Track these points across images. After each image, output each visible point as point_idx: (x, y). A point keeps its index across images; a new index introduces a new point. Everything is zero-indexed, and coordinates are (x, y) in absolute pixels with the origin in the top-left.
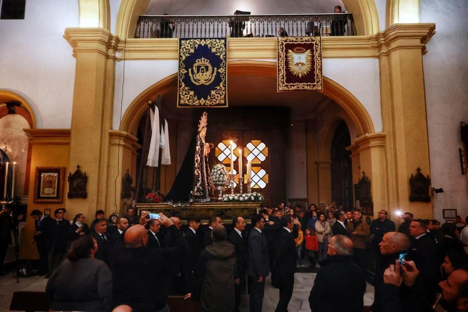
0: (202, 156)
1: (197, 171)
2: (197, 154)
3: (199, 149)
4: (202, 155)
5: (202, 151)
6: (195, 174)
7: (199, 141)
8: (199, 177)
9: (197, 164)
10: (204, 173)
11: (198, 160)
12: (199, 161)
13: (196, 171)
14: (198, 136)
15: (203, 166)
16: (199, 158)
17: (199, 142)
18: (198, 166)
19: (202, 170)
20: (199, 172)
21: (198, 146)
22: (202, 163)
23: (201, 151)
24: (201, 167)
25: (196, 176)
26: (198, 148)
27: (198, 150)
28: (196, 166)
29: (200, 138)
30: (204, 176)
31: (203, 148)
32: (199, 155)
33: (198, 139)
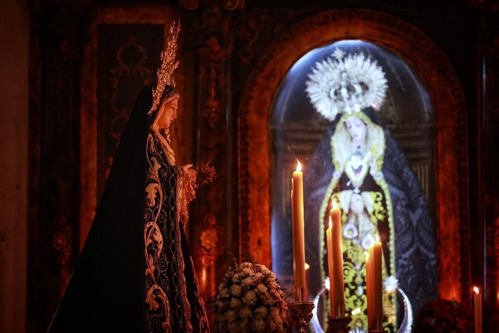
0: (169, 227)
1: (156, 292)
2: (151, 220)
3: (158, 194)
4: (168, 222)
5: (171, 201)
6: (148, 305)
7: (154, 159)
8: (163, 319)
9: (151, 261)
10: (179, 301)
11: (156, 242)
12: (161, 247)
13: (151, 291)
14: (150, 135)
15: (176, 268)
16: (159, 237)
17: (158, 166)
18: (156, 272)
19: (172, 288)
20: (164, 296)
21: (154, 181)
22: (170, 259)
23: (165, 202)
24: (169, 273)
25: (153, 311)
26: (152, 190)
27: (154, 203)
28: (151, 269)
29: (159, 146)
30: (181, 312)
31: (175, 190)
32: (158, 223)
33: (151, 155)
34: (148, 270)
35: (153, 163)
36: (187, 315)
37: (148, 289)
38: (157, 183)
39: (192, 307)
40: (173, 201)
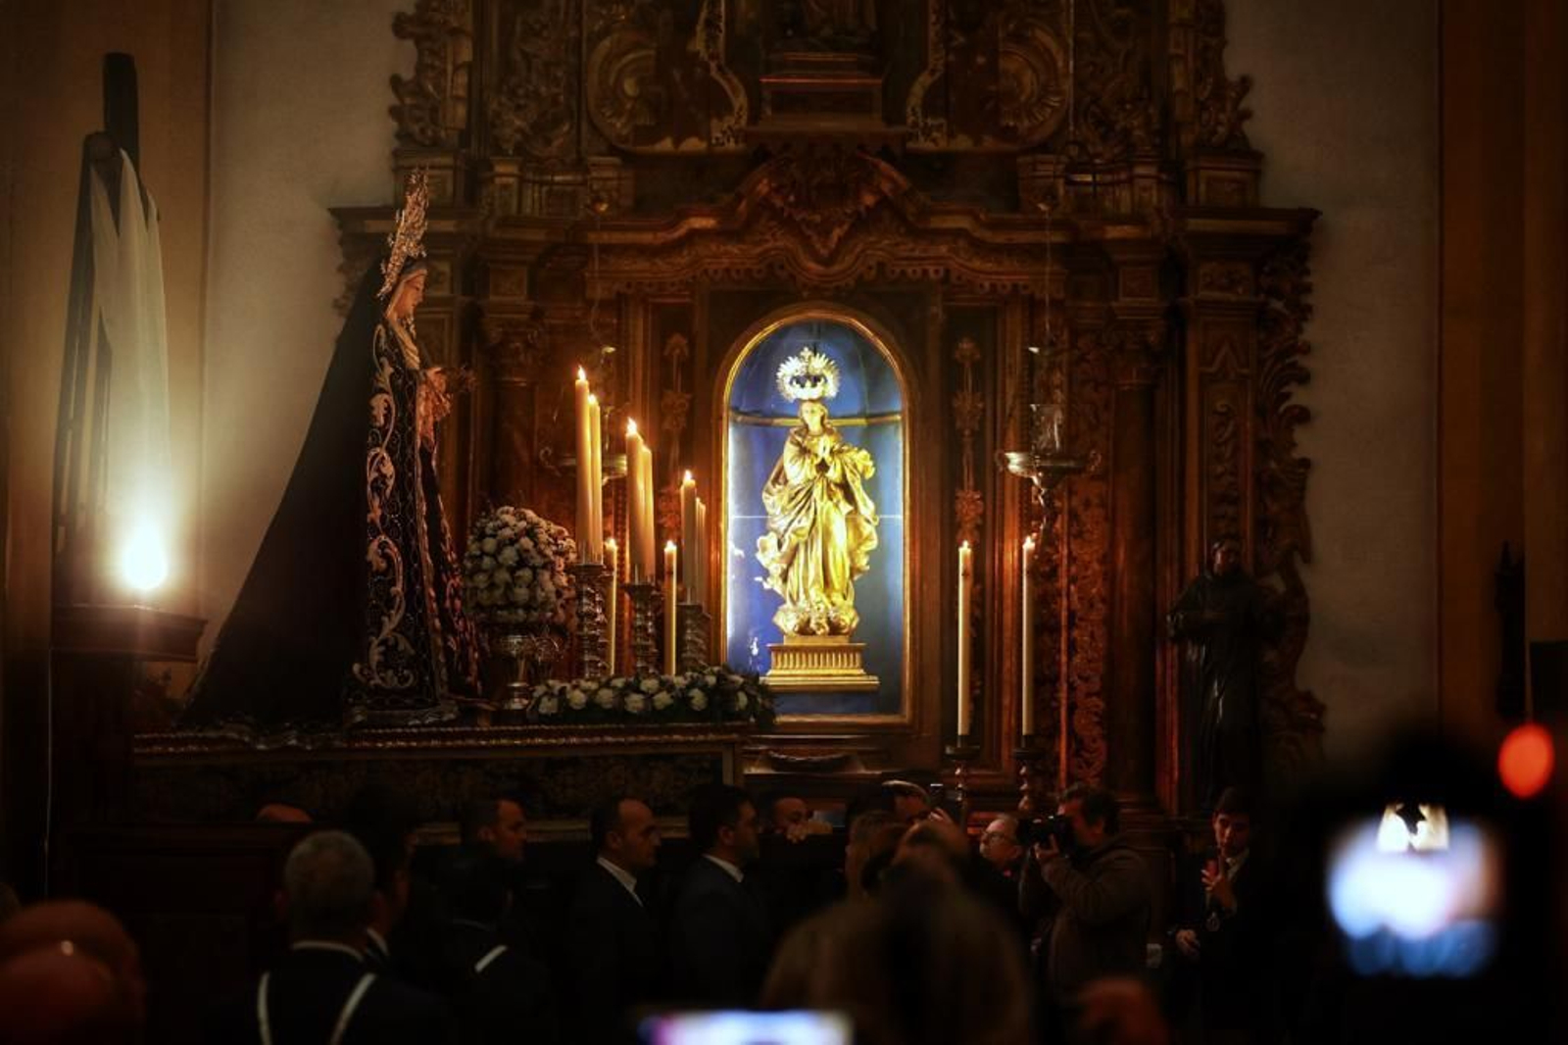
0: (403, 455)
1: (383, 546)
2: (380, 446)
3: (388, 409)
4: (403, 448)
5: (407, 418)
6: (370, 564)
7: (384, 360)
8: (393, 583)
9: (377, 503)
10: (417, 557)
11: (384, 476)
12: (391, 482)
13: (374, 546)
14: (380, 327)
15: (413, 511)
16: (389, 469)
17: (389, 370)
18: (383, 518)
19: (407, 540)
20: (393, 551)
21: (382, 391)
22: (404, 499)
23: (399, 420)
24: (403, 520)
25: (377, 573)
26: (380, 404)
27: (382, 420)
28: (376, 514)
29: (394, 341)
30: (419, 573)
31: (414, 403)
32: (388, 449)
33: (379, 356)
34: (371, 515)
35: (381, 365)
36: (428, 576)
37: (371, 541)
38: (388, 393)
39: (436, 566)
40: (412, 420)
